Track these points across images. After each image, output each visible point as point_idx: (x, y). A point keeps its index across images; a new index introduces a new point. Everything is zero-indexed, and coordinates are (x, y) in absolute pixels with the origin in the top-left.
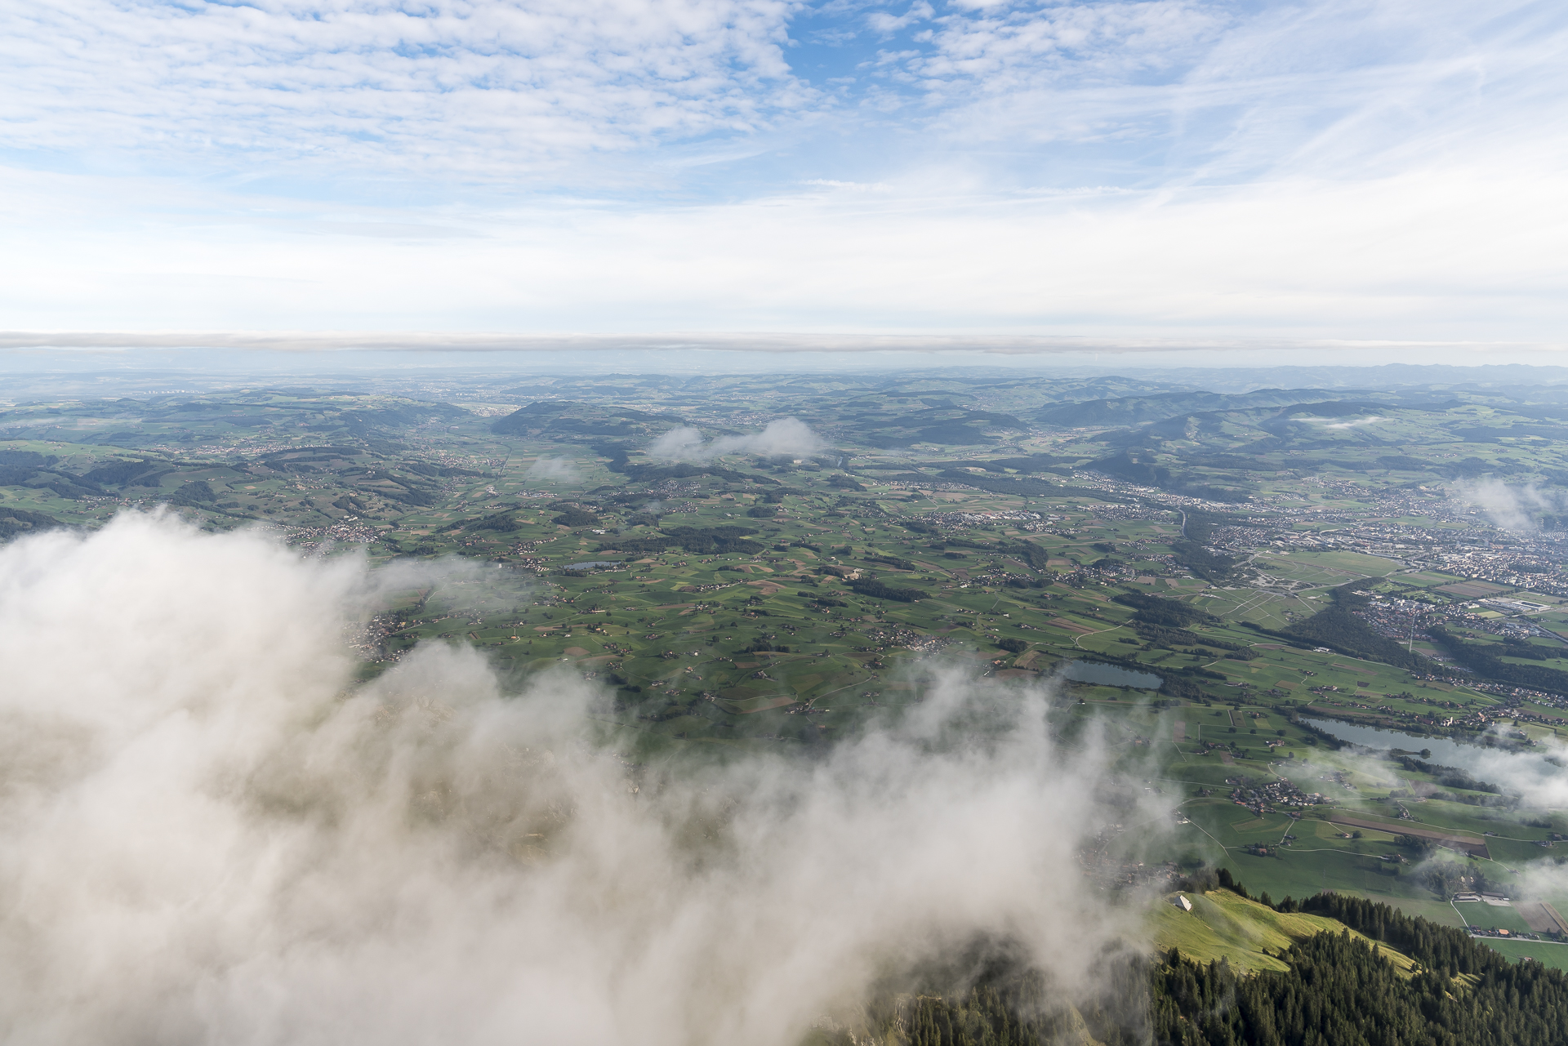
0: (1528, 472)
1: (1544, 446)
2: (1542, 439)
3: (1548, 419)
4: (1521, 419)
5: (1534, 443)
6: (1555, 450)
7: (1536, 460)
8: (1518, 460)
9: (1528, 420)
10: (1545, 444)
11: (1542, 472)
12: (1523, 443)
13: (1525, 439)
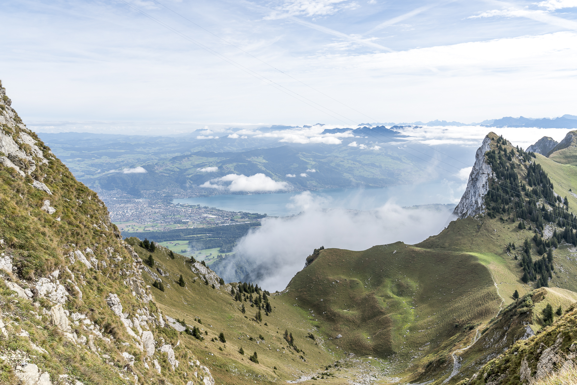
0: (77, 172)
1: (82, 161)
2: (81, 159)
3: (83, 151)
4: (74, 152)
5: (79, 161)
6: (86, 163)
7: (79, 167)
8: (73, 168)
9: (76, 152)
10: (83, 161)
11: (82, 171)
12: (75, 161)
13: (75, 159)
